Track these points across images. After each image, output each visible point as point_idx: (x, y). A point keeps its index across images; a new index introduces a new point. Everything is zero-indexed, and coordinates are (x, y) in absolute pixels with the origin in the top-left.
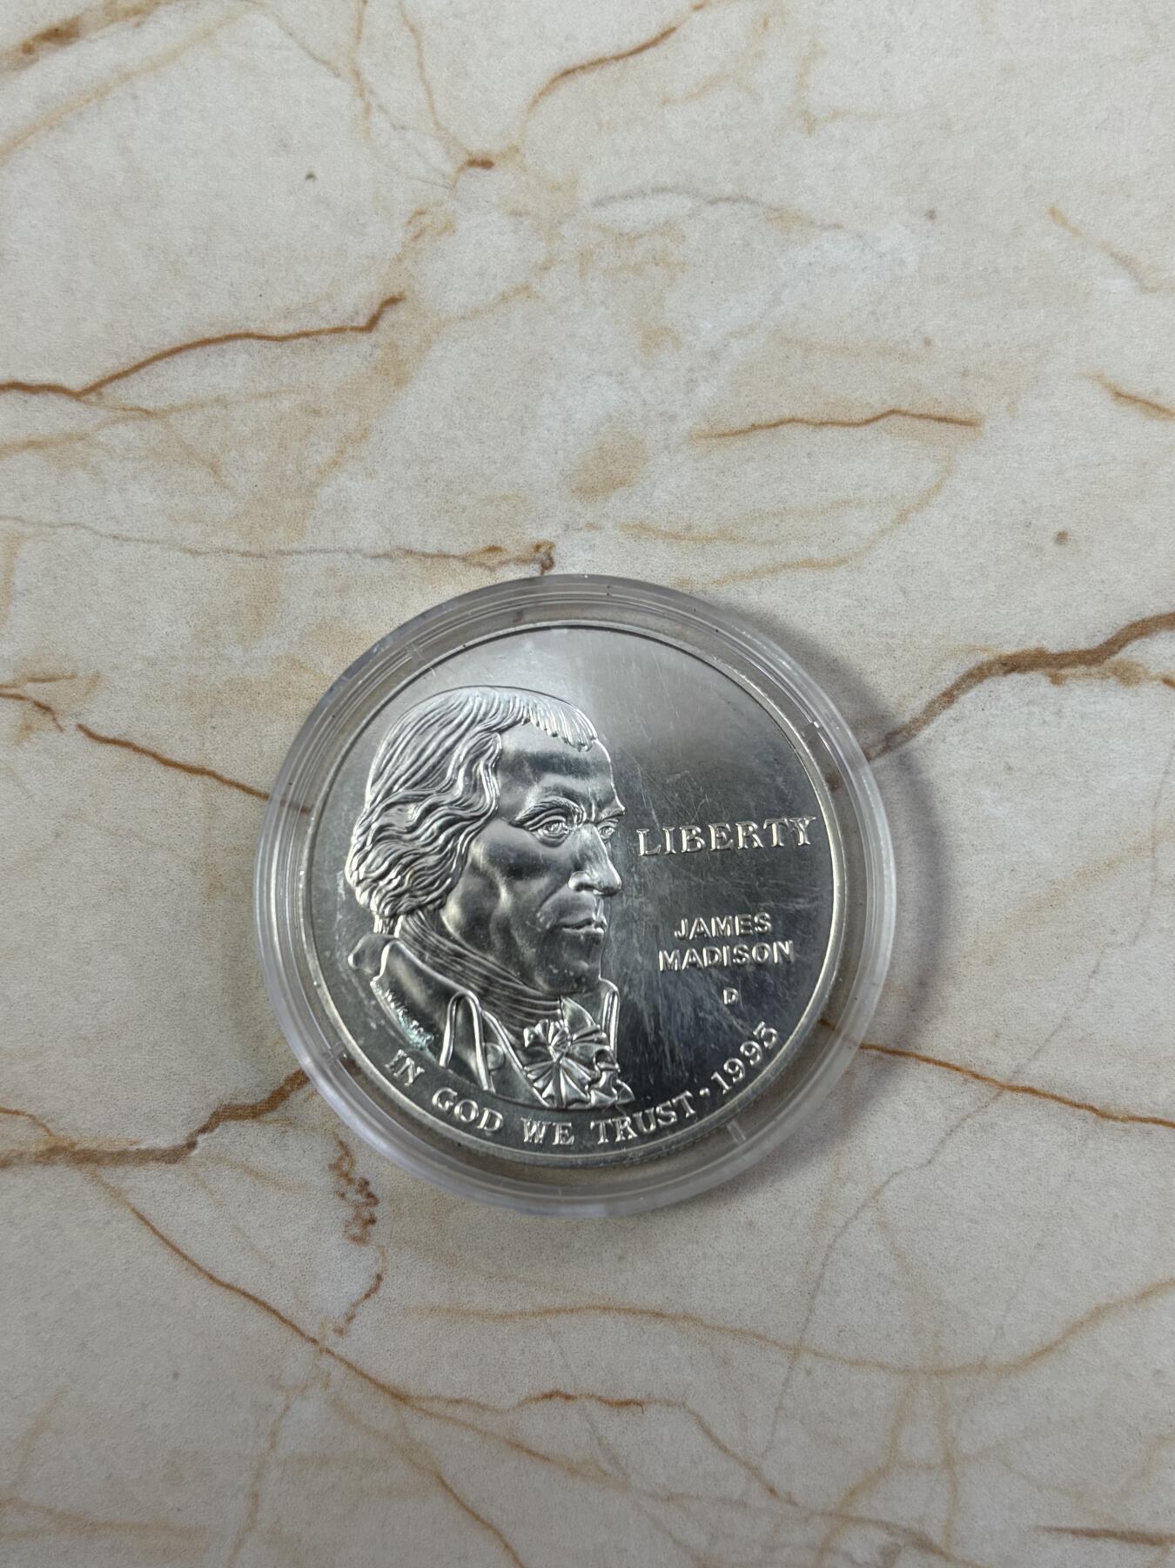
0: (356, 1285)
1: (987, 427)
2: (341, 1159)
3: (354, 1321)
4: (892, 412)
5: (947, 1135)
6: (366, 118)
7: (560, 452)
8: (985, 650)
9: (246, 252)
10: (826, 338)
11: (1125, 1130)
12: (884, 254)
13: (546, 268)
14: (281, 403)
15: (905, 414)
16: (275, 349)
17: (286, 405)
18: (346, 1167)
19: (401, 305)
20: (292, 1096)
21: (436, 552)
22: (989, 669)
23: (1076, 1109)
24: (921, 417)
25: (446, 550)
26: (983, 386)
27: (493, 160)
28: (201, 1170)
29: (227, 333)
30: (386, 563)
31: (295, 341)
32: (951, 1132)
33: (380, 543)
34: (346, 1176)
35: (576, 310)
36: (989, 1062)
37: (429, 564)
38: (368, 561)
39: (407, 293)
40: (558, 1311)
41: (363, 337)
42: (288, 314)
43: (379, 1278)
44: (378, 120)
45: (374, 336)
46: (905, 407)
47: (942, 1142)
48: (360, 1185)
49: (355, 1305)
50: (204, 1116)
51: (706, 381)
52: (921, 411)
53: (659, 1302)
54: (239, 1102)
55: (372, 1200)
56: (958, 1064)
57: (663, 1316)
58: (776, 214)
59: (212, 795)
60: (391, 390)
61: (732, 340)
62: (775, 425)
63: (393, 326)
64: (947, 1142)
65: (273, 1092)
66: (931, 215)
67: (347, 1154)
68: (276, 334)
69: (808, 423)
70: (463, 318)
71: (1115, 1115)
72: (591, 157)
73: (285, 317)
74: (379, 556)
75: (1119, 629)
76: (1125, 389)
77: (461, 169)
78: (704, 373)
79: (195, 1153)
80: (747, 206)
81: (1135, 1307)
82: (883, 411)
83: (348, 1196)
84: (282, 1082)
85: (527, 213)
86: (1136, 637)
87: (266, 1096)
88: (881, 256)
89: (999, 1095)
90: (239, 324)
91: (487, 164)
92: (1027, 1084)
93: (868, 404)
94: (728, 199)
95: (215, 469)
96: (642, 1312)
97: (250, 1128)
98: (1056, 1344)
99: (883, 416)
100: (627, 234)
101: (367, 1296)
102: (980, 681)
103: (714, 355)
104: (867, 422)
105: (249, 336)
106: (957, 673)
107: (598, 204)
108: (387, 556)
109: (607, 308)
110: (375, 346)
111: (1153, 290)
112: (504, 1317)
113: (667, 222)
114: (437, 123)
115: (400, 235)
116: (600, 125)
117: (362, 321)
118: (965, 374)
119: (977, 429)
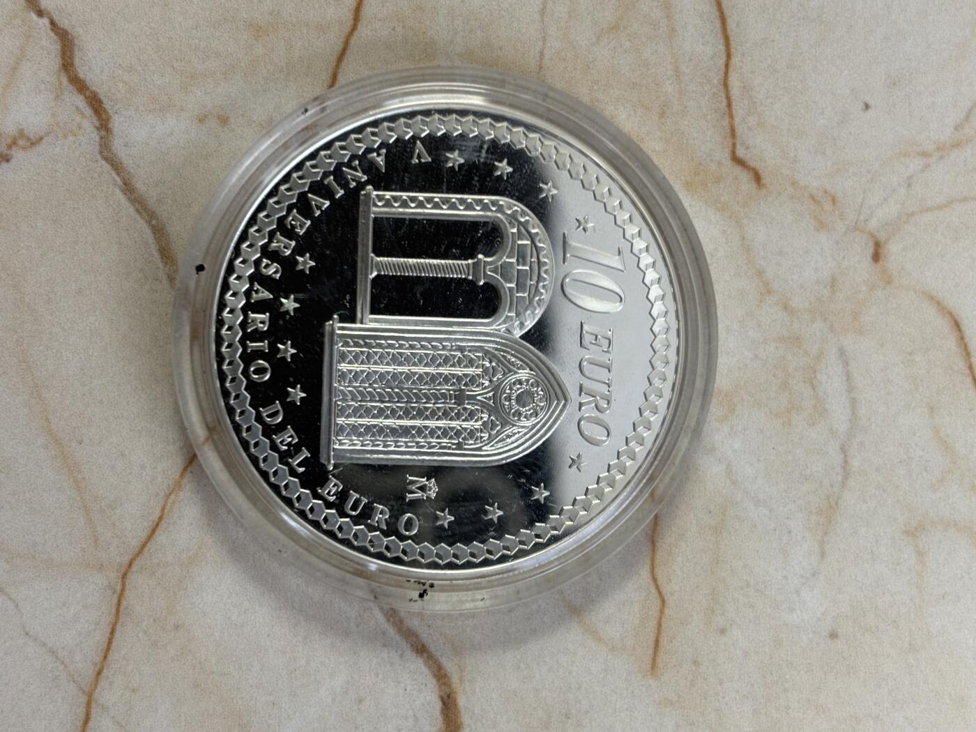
1: (651, 682)
2: (29, 139)
5: (50, 648)
6: (918, 153)
8: (461, 681)
9: (801, 53)
10: (726, 545)
12: (799, 595)
13: (786, 308)
14: (671, 84)
16: (716, 79)
17: (669, 88)
18: (21, 142)
19: (755, 186)
20: (81, 97)
22: (445, 684)
24: (660, 625)
26: (686, 678)
27: (880, 262)
28: (19, 21)
29: (731, 38)
31: (723, 95)
32: (52, 652)
34: (14, 143)
35: (750, 333)
36: (111, 684)
39: (764, 191)
41: (727, 154)
42: (747, 89)
44: (915, 164)
45: (728, 162)
47: (44, 645)
48: (7, 155)
50: (64, 23)
52: (664, 625)
54: (77, 53)
56: (109, 658)
58: (833, 503)
59: (337, 28)
60: (682, 178)
61: (724, 466)
63: (737, 179)
64: (44, 648)
65: (84, 81)
66: (833, 635)
67: (33, 144)
68: (730, 79)
70: (743, 238)
72: (882, 346)
73: (744, 87)
77: (872, 236)
79: (34, 16)
80: (840, 478)
84: (94, 88)
85: (834, 292)
87: (81, 75)
88: (797, 592)
89: (84, 692)
90: (739, 47)
91: (876, 257)
92: (93, 716)
93: (670, 581)
94: (846, 462)
95: (615, 28)
97: (53, 62)
100: (816, 377)
102: (435, 676)
105: (729, 56)
107: (842, 352)
109: (752, 360)
110: (719, 163)
113: (826, 410)
114: (913, 214)
115: (814, 184)
116: (911, 353)
117: (741, 152)
118: (696, 663)
119: (649, 673)
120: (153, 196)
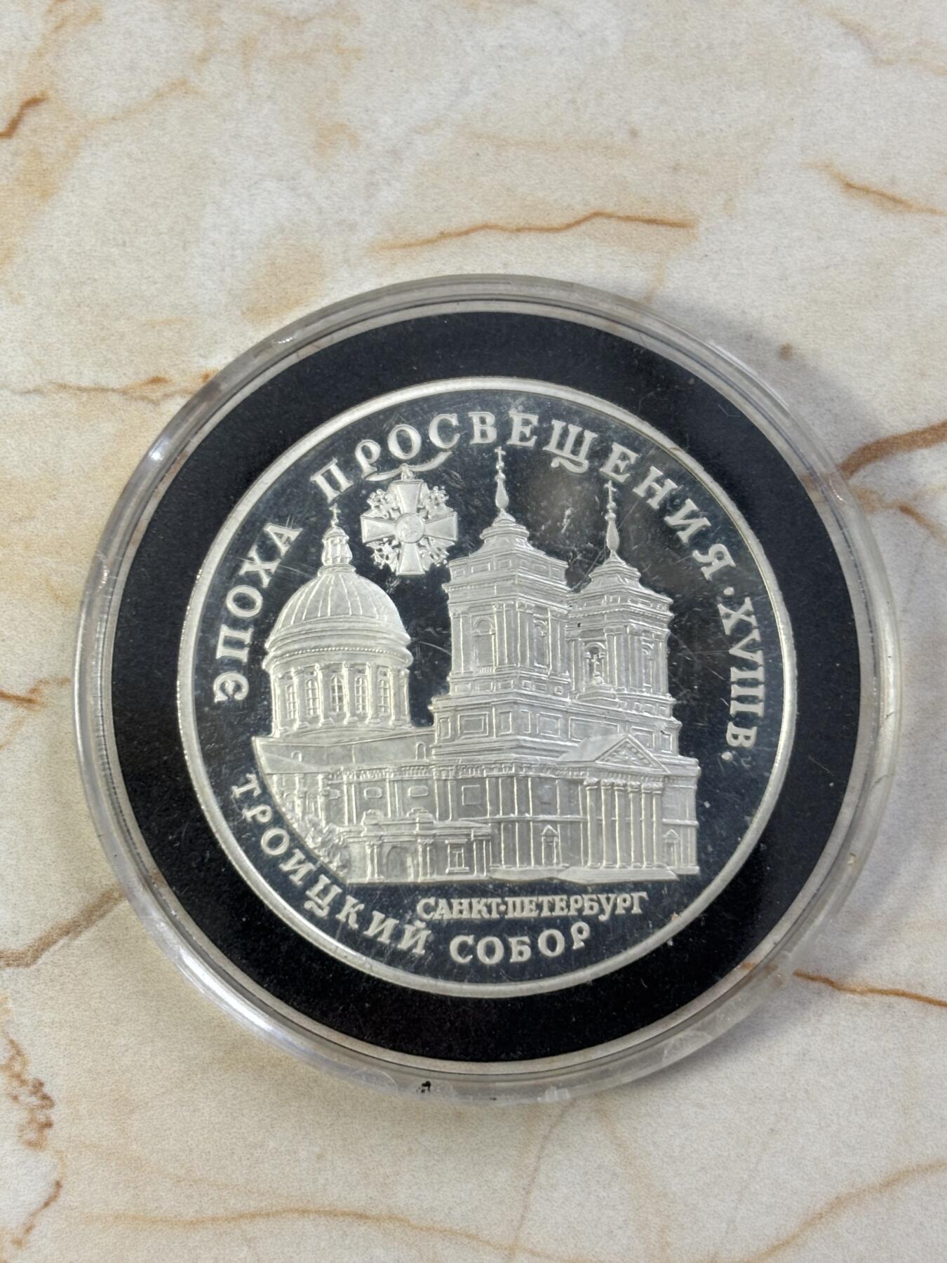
0: (33, 1194)
1: (702, 229)
2: (12, 1058)
3: (35, 1231)
4: (597, 214)
7: (228, 269)
10: (520, 131)
11: (865, 1005)
12: (584, 33)
13: (203, 60)
15: (609, 216)
19: (44, 106)
21: (92, 385)
23: (810, 982)
24: (628, 219)
25: (103, 383)
26: (697, 181)
30: (38, 399)
33: (30, 376)
34: (19, 1077)
35: (240, 107)
37: (84, 399)
38: (17, 398)
39: (51, 93)
40: (253, 1216)
41: (3, 144)
43: (58, 1185)
45: (14, 143)
46: (610, 208)
48: (34, 1086)
49: (33, 1215)
51: (389, 184)
52: (628, 213)
53: (362, 1203)
55: (48, 1102)
57: (367, 1217)
60: (36, 203)
61: (417, 137)
62: (467, 233)
63: (35, 130)
67: (19, 1053)
69: (503, 229)
70: (114, 119)
71: (852, 987)
74: (29, 392)
75: (850, 453)
76: (856, 181)
78: (386, 175)
81: (878, 1195)
82: (586, 213)
83: (21, 1098)
86: (868, 461)
88: (580, 35)
93: (569, 206)
96: (344, 1214)
98: (793, 1237)
99: (586, 219)
100: (295, 18)
101: (47, 1204)
103: (395, 154)
104: (569, 226)
108: (37, 391)
109: (275, 103)
110: (16, 154)
111: (889, 63)
112: (194, 1224)
115: (40, 26)
117: (1, 125)
118: (676, 169)
119: (691, 231)
120: (82, 897)
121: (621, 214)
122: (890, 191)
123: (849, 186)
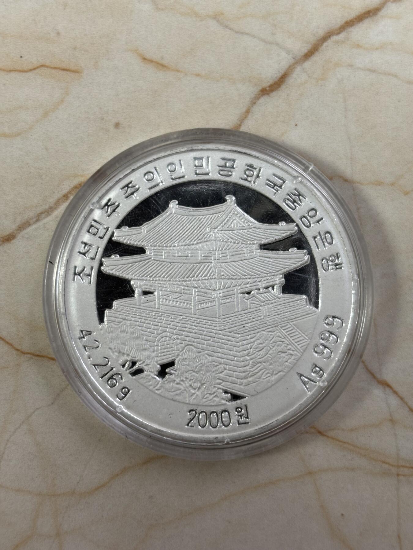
4: (42, 66)
15: (47, 67)
46: (48, 63)
69: (4, 70)
76: (148, 56)
81: (141, 467)
82: (38, 65)
98: (106, 483)
99: (38, 68)
104: (31, 70)
106: (70, 186)
111: (163, 10)
121: (52, 66)
122: (161, 62)
123: (144, 59)
